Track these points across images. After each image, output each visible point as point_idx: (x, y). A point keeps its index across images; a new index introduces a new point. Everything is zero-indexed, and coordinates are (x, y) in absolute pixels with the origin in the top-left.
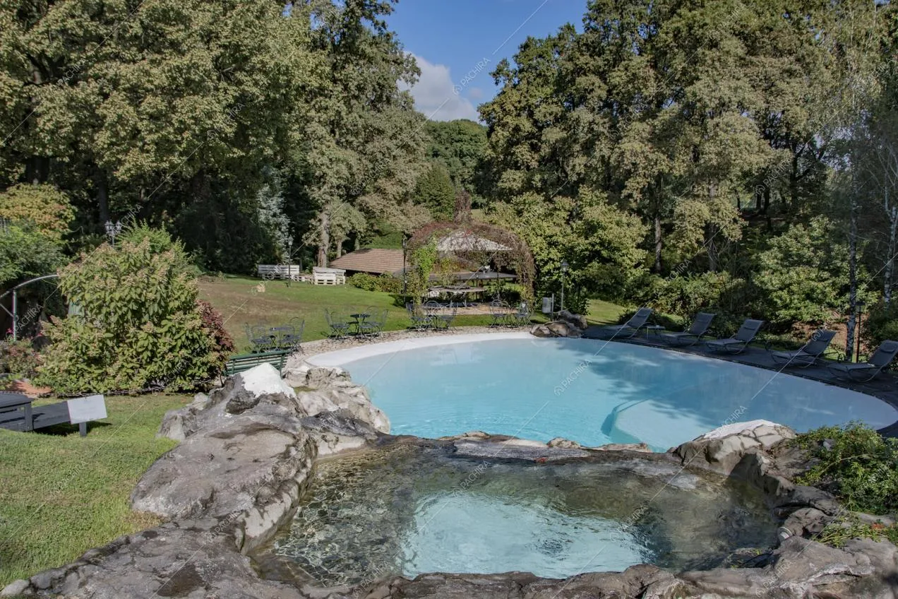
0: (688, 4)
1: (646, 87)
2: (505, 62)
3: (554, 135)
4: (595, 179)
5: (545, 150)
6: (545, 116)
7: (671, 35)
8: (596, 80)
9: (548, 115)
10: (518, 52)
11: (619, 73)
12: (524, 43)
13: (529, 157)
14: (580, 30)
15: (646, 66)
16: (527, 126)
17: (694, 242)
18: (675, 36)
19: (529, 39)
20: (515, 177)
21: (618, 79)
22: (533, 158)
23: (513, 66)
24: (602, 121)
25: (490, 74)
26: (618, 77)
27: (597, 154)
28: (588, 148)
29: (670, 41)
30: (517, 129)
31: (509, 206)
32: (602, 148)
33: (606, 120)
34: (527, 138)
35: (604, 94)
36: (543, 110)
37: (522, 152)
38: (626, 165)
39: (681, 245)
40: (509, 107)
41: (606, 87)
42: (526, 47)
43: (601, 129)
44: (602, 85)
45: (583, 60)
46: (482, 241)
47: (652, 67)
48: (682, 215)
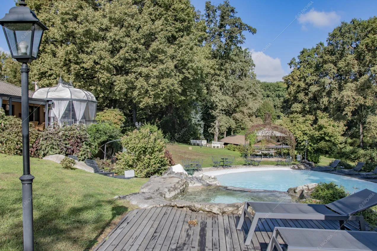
0: (373, 32)
1: (353, 68)
2: (294, 59)
3: (314, 89)
4: (332, 107)
5: (311, 95)
6: (310, 81)
7: (365, 46)
8: (332, 66)
9: (311, 81)
10: (299, 54)
11: (342, 62)
12: (302, 50)
13: (304, 98)
14: (326, 45)
15: (354, 59)
16: (303, 85)
17: (375, 134)
18: (366, 46)
19: (304, 49)
20: (298, 106)
21: (341, 65)
22: (306, 98)
23: (297, 60)
24: (335, 83)
25: (288, 64)
26: (341, 64)
27: (333, 97)
28: (329, 94)
29: (364, 48)
30: (299, 86)
31: (288, 119)
32: (335, 94)
33: (336, 82)
34: (303, 90)
35: (336, 71)
36: (310, 79)
37: (301, 96)
38: (344, 101)
39: (369, 135)
40: (295, 77)
41: (337, 69)
42: (303, 52)
43: (334, 86)
44: (335, 67)
45: (326, 57)
46: (275, 132)
47: (356, 59)
48: (370, 122)
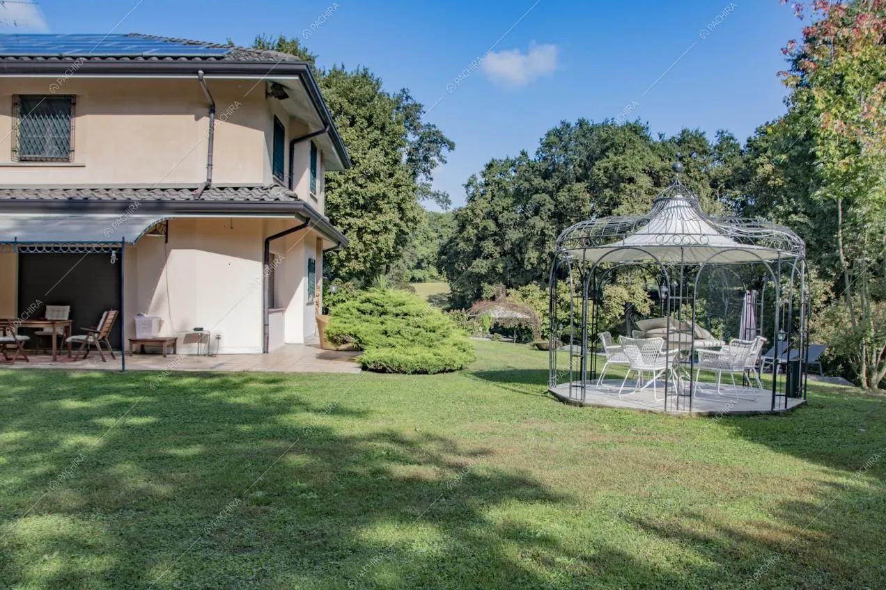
0: (614, 150)
1: (584, 205)
2: (473, 177)
3: (514, 235)
4: (544, 268)
5: (508, 246)
6: (507, 221)
7: (602, 171)
8: (547, 197)
9: (509, 220)
10: (484, 169)
11: (563, 193)
12: (488, 163)
13: (493, 250)
14: (532, 156)
15: (584, 191)
16: (492, 226)
17: (617, 315)
18: (605, 172)
19: (493, 160)
20: (483, 264)
21: (563, 198)
22: (496, 251)
23: (481, 180)
24: (551, 227)
25: (463, 185)
26: (563, 196)
27: (547, 251)
28: (541, 244)
29: (601, 175)
30: (485, 228)
32: (551, 247)
33: (554, 226)
34: (492, 235)
35: (552, 208)
36: (506, 216)
37: (488, 246)
39: (609, 317)
40: (478, 211)
41: (554, 203)
42: (490, 166)
43: (550, 233)
44: (551, 201)
45: (537, 181)
47: (588, 192)
48: (609, 296)
